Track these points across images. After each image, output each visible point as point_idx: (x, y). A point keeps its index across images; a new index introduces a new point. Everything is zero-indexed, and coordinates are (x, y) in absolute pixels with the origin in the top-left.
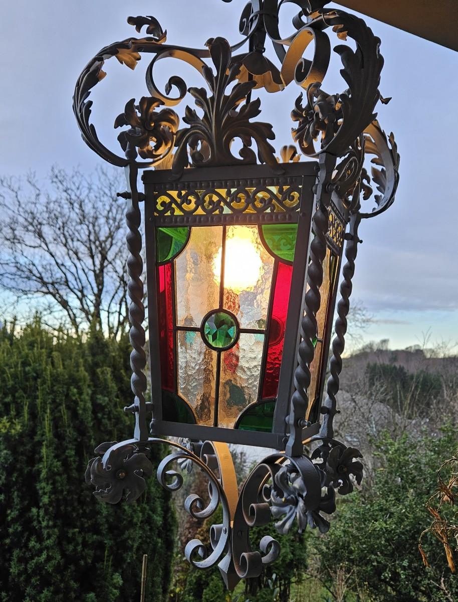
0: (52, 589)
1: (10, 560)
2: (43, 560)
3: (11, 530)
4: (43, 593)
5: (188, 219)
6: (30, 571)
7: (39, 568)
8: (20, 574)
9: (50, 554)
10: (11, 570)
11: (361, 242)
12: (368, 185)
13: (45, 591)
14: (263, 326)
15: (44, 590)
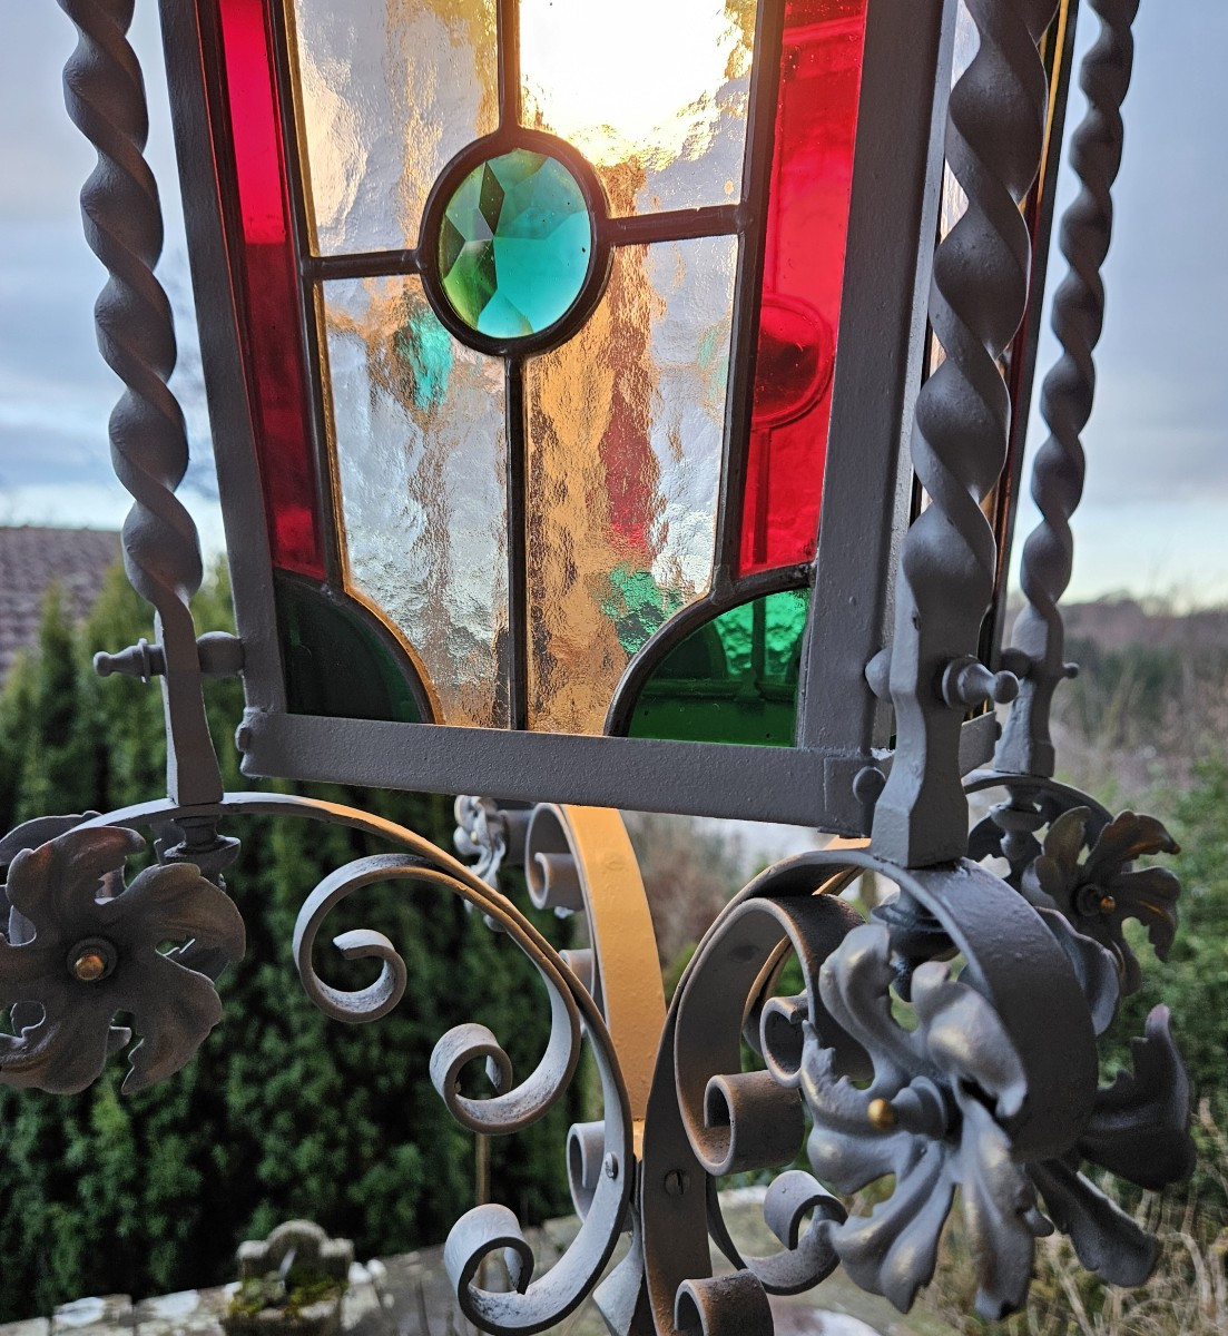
1: (224, 1078)
2: (297, 1077)
4: (301, 1147)
6: (270, 1101)
7: (288, 1098)
8: (249, 1108)
9: (312, 1065)
10: (230, 1101)
13: (307, 1143)
15: (304, 1139)
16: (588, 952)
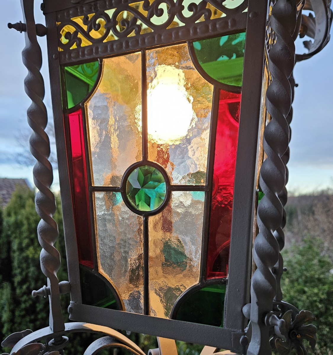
5: (97, 49)
11: (297, 86)
14: (202, 181)
16: (158, 349)
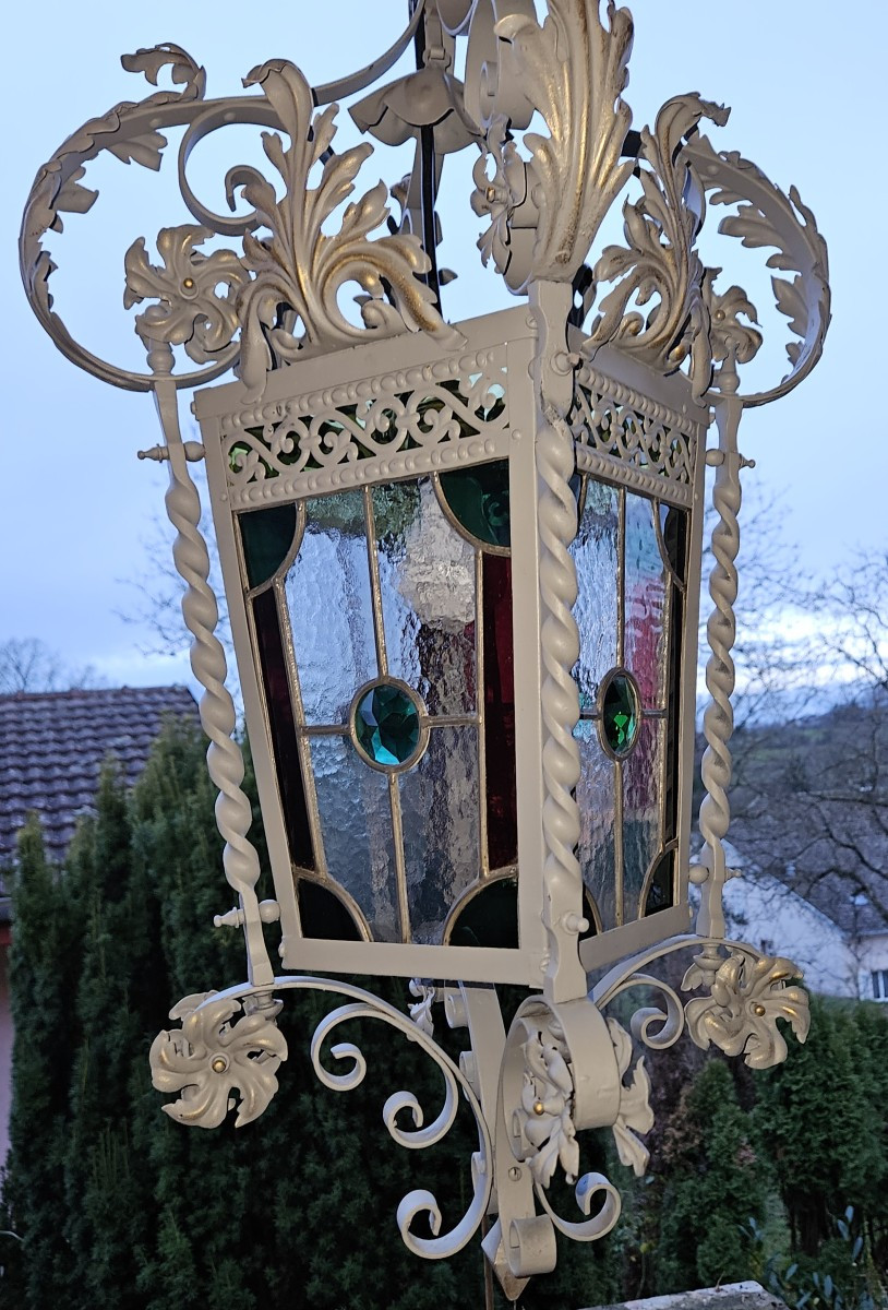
0: (361, 1256)
1: (272, 1202)
2: (336, 1199)
3: (266, 1142)
4: (344, 1266)
5: (291, 484)
6: (313, 1223)
7: (330, 1217)
8: (295, 1231)
9: (349, 1187)
10: (277, 1224)
11: (751, 464)
12: (753, 325)
13: (348, 1264)
15: (346, 1260)
